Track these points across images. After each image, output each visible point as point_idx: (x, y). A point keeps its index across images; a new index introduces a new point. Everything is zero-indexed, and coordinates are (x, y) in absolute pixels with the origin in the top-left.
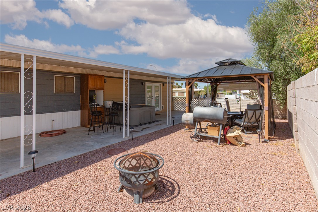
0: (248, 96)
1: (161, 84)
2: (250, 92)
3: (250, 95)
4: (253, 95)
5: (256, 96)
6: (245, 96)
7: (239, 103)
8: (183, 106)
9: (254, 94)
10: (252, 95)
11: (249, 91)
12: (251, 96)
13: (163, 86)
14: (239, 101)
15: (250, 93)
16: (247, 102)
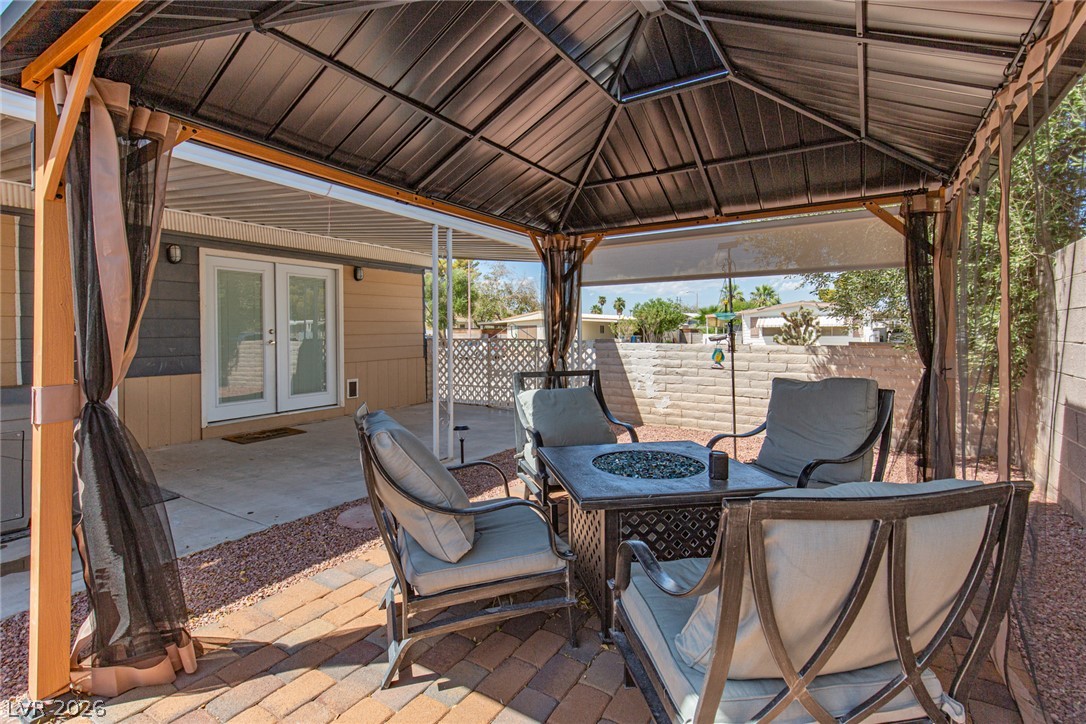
0: (780, 339)
1: (340, 267)
2: (789, 323)
3: (788, 333)
4: (798, 332)
5: (807, 337)
6: (771, 338)
7: (727, 364)
8: (471, 380)
9: (802, 329)
10: (793, 333)
11: (785, 321)
12: (792, 337)
13: (357, 279)
14: (728, 355)
15: (786, 325)
16: (774, 361)
